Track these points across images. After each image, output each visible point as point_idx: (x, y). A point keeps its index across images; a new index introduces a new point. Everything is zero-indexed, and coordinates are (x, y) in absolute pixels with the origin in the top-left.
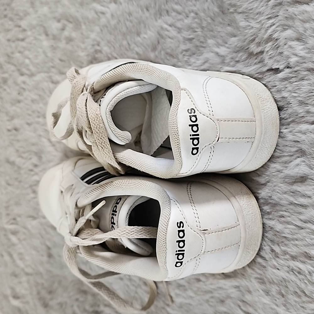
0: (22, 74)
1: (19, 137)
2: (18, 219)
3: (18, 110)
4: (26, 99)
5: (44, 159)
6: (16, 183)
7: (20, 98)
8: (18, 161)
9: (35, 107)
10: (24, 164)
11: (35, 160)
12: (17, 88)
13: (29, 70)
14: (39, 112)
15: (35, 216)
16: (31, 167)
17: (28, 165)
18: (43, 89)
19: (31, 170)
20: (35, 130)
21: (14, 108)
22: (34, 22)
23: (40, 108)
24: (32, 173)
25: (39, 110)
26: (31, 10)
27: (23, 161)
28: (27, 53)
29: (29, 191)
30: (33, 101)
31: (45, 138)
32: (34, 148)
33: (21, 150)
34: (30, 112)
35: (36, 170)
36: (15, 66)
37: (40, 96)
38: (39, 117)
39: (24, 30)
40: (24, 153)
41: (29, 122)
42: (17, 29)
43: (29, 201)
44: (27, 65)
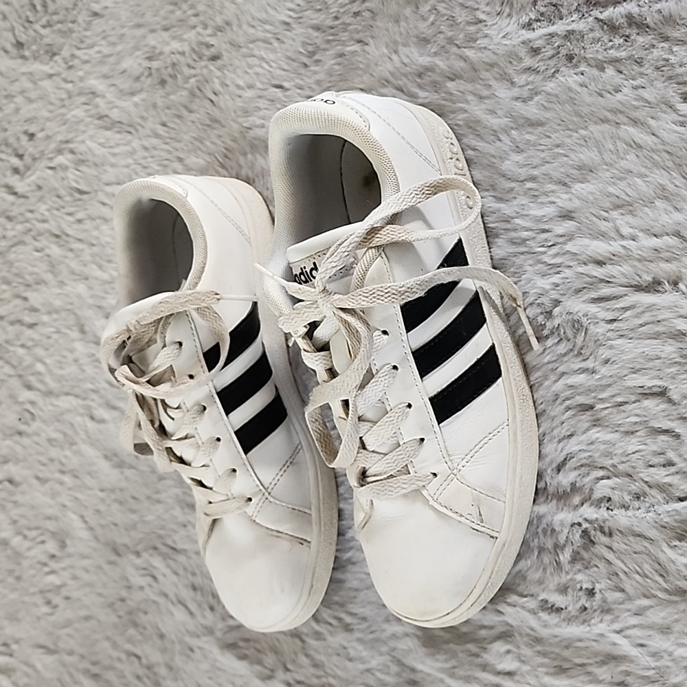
0: (29, 387)
1: (18, 498)
2: (14, 647)
3: (19, 449)
4: (37, 434)
5: (70, 549)
6: (11, 580)
7: (22, 427)
8: (16, 541)
9: (54, 452)
10: (29, 549)
11: (51, 547)
12: (17, 408)
13: (42, 382)
14: (62, 464)
15: (52, 647)
16: (44, 559)
17: (38, 553)
18: (72, 425)
19: (45, 564)
20: (54, 495)
21: (8, 442)
22: (58, 303)
23: (66, 457)
24: (46, 569)
25: (64, 460)
26: (49, 277)
27: (27, 544)
28: (39, 351)
29: (39, 600)
30: (50, 440)
31: (74, 513)
32: (50, 525)
33: (23, 522)
34: (42, 459)
35: (54, 565)
36: (14, 367)
37: (65, 434)
38: (63, 472)
39: (35, 310)
40: (30, 529)
41: (41, 475)
42: (18, 302)
43: (39, 618)
44: (40, 373)
